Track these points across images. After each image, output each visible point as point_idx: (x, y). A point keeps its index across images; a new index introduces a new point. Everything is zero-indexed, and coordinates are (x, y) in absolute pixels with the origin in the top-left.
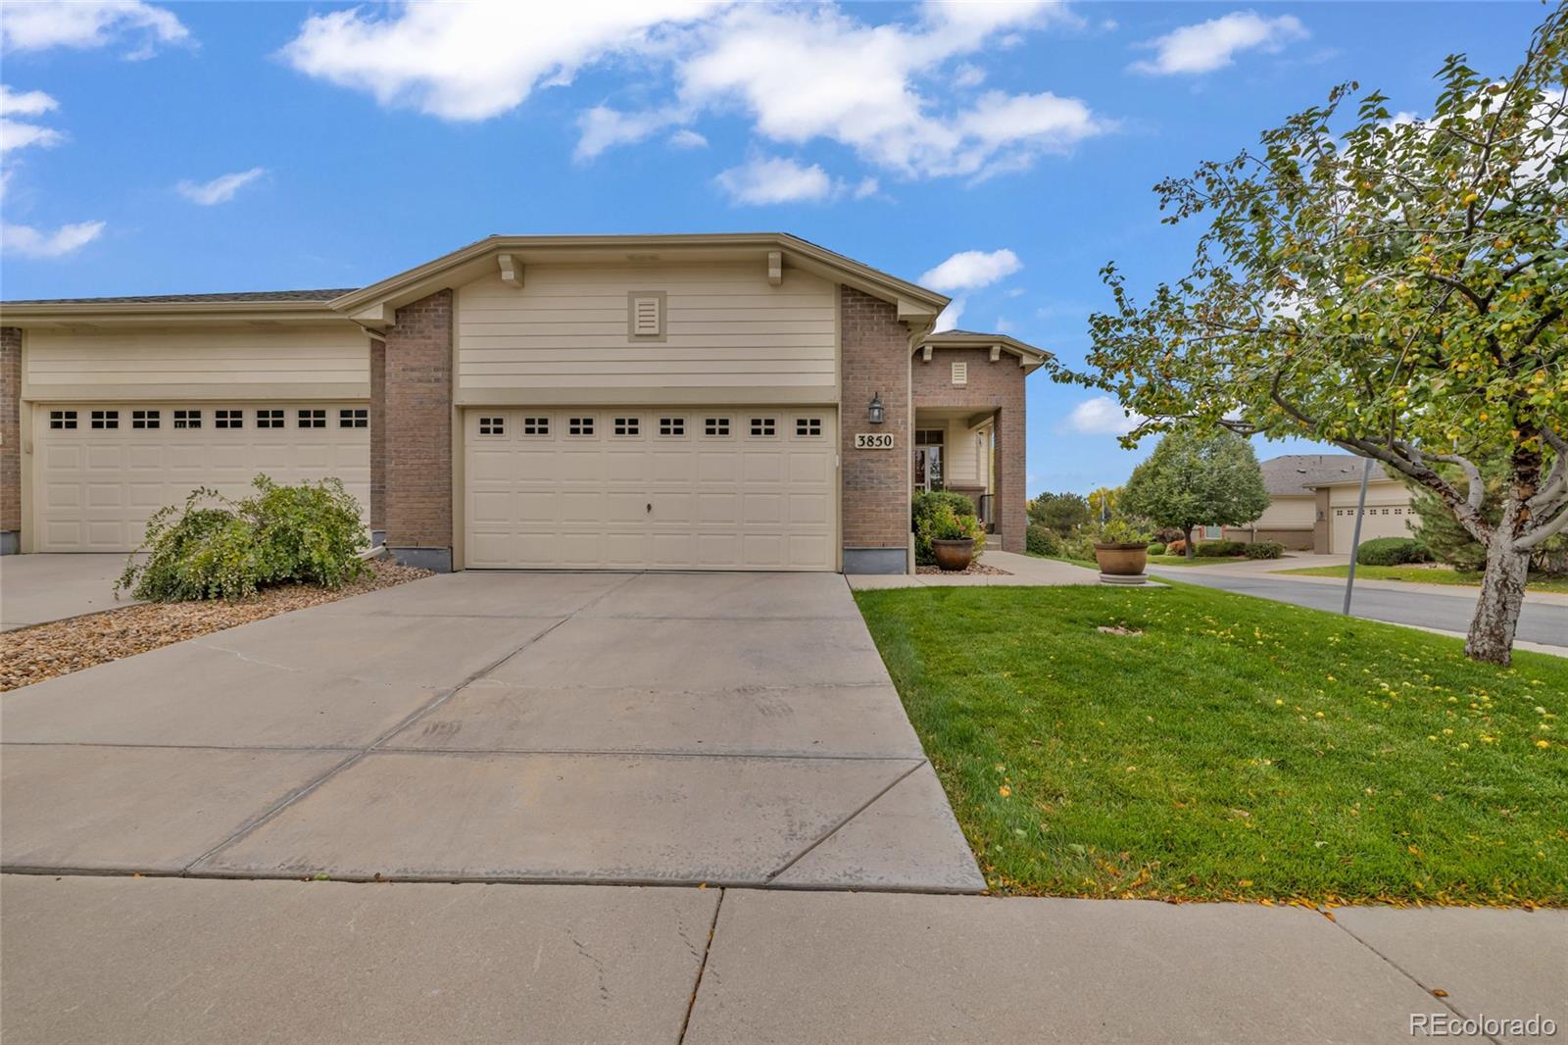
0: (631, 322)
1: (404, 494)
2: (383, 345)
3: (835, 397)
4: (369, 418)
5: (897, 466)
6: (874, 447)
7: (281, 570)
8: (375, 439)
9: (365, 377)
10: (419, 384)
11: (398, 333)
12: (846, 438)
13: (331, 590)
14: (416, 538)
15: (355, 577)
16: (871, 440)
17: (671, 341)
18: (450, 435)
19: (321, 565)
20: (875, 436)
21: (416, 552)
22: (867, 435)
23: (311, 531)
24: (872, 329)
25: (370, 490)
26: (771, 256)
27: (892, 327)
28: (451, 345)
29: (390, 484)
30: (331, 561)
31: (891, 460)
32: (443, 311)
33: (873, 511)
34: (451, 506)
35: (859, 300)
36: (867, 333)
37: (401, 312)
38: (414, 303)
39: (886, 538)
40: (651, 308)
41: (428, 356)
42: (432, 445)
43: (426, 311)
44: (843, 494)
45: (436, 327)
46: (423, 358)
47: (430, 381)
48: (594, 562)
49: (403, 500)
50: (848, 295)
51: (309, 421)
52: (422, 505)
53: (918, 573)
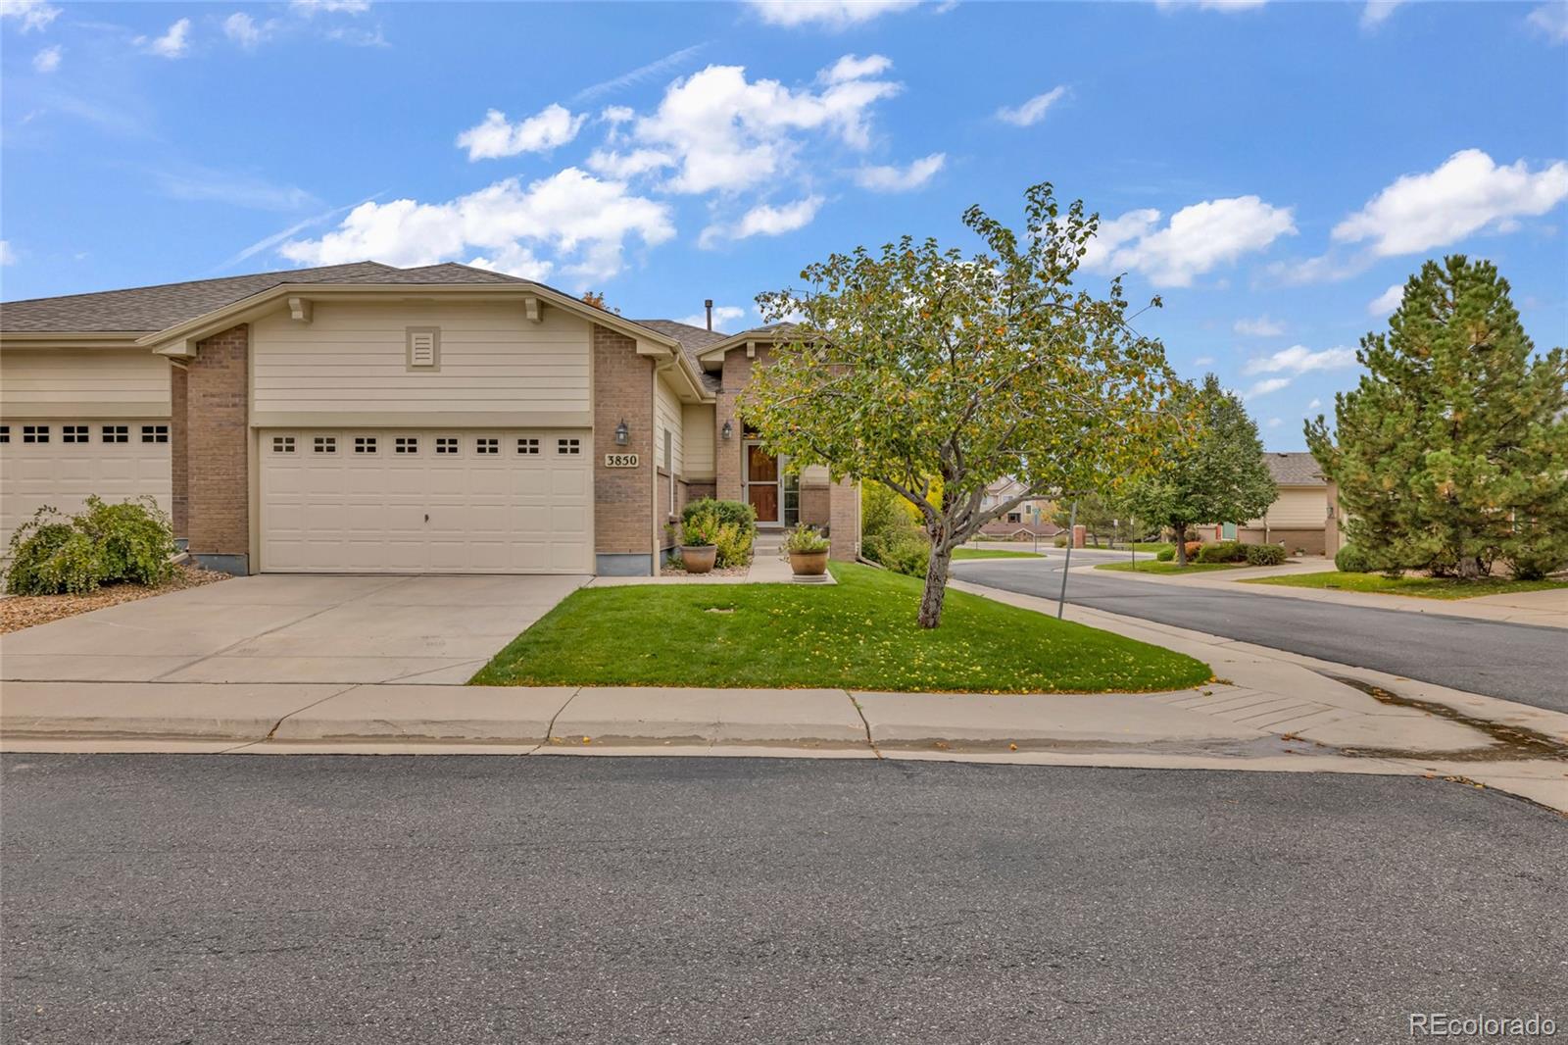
0: (408, 354)
1: (204, 507)
2: (185, 372)
3: (589, 422)
4: (169, 435)
5: (642, 482)
6: (622, 465)
7: (114, 572)
8: (177, 455)
9: (167, 397)
10: (218, 409)
11: (199, 362)
12: (598, 458)
13: (152, 588)
14: (216, 545)
15: (171, 579)
16: (618, 459)
17: (444, 371)
18: (246, 453)
19: (144, 568)
20: (622, 456)
21: (216, 558)
22: (615, 456)
23: (136, 541)
24: (620, 362)
25: (171, 500)
26: (528, 302)
27: (638, 361)
28: (247, 373)
29: (193, 497)
30: (151, 564)
31: (637, 477)
32: (240, 343)
33: (621, 521)
34: (247, 517)
35: (610, 337)
36: (616, 366)
37: (201, 344)
38: (212, 337)
39: (632, 545)
40: (427, 341)
41: (226, 383)
42: (231, 463)
43: (225, 343)
44: (596, 506)
45: (233, 358)
46: (222, 385)
47: (228, 406)
48: (379, 566)
49: (204, 511)
50: (599, 332)
51: (113, 437)
52: (221, 516)
53: (662, 575)
